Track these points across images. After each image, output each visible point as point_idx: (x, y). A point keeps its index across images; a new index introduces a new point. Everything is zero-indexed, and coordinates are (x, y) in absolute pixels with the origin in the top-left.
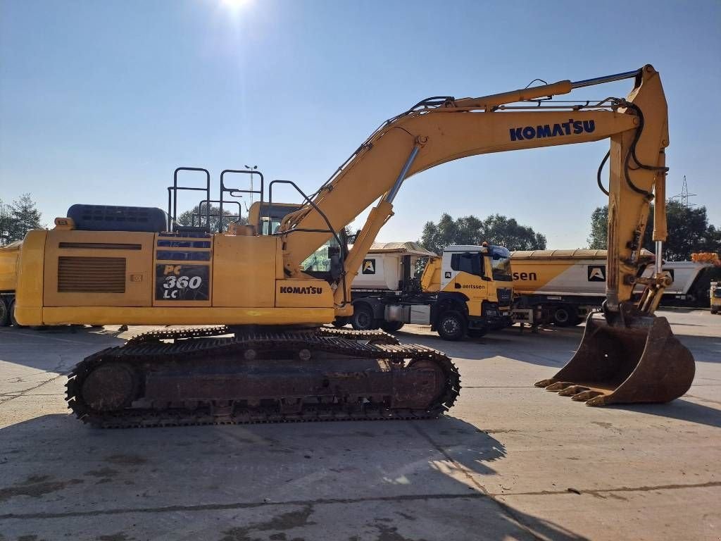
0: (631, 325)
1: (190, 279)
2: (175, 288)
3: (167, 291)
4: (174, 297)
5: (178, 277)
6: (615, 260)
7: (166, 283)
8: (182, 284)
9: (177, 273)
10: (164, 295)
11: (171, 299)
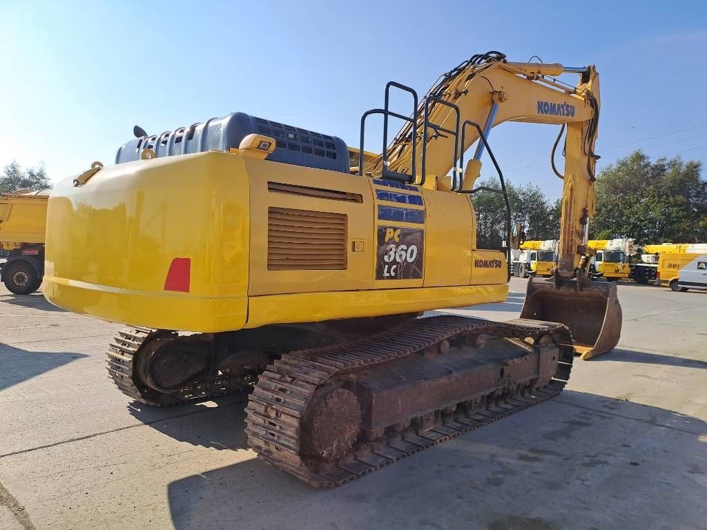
0: (584, 289)
1: (408, 248)
2: (394, 262)
3: (387, 266)
4: (393, 274)
5: (398, 245)
6: (572, 232)
7: (386, 254)
8: (401, 256)
9: (397, 240)
10: (383, 273)
11: (390, 277)
